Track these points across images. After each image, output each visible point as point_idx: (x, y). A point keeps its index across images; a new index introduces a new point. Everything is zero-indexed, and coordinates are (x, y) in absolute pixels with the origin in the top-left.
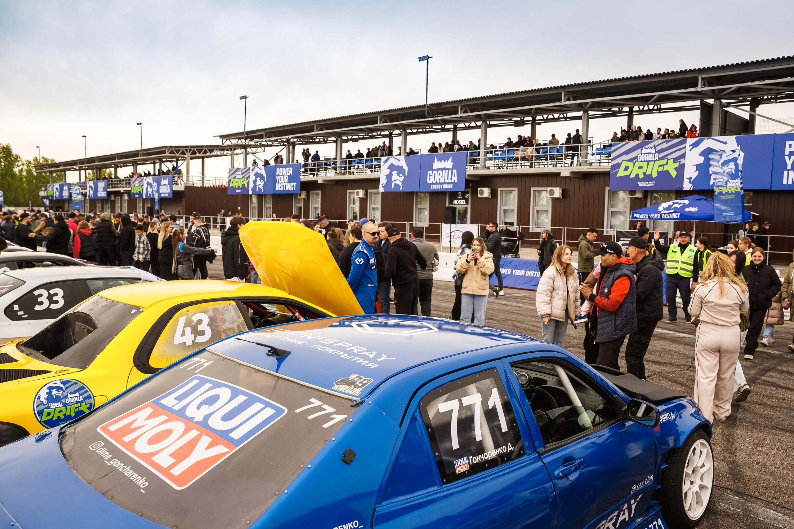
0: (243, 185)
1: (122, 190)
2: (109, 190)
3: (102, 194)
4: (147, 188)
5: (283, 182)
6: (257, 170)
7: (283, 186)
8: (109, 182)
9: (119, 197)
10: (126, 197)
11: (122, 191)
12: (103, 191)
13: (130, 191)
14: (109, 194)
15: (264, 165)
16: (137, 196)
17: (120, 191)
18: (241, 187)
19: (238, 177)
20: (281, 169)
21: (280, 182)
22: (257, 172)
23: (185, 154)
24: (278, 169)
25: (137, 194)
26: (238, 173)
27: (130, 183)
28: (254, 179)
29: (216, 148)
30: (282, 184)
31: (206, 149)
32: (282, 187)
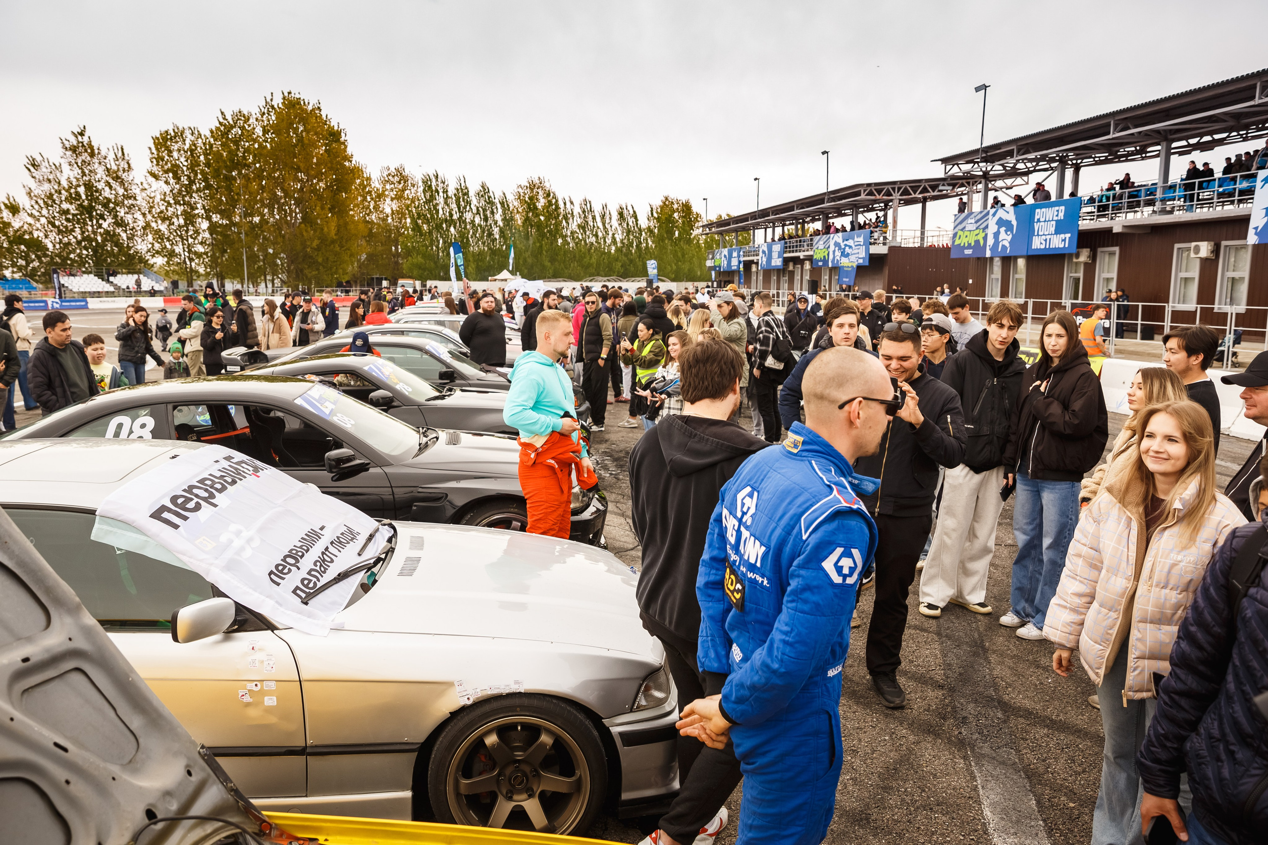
0: (977, 242)
1: (801, 255)
2: (786, 255)
3: (777, 262)
4: (834, 252)
5: (1046, 233)
6: (1001, 213)
7: (1046, 240)
8: (786, 243)
9: (799, 266)
10: (807, 266)
11: (802, 257)
12: (779, 257)
13: (812, 256)
14: (786, 261)
15: (1014, 205)
16: (820, 264)
17: (799, 257)
18: (973, 244)
19: (969, 227)
20: (1044, 210)
21: (1040, 233)
22: (1000, 218)
23: (891, 195)
24: (1038, 211)
25: (821, 260)
26: (970, 221)
27: (812, 245)
28: (996, 230)
29: (942, 183)
30: (1044, 237)
31: (926, 185)
32: (1044, 242)
